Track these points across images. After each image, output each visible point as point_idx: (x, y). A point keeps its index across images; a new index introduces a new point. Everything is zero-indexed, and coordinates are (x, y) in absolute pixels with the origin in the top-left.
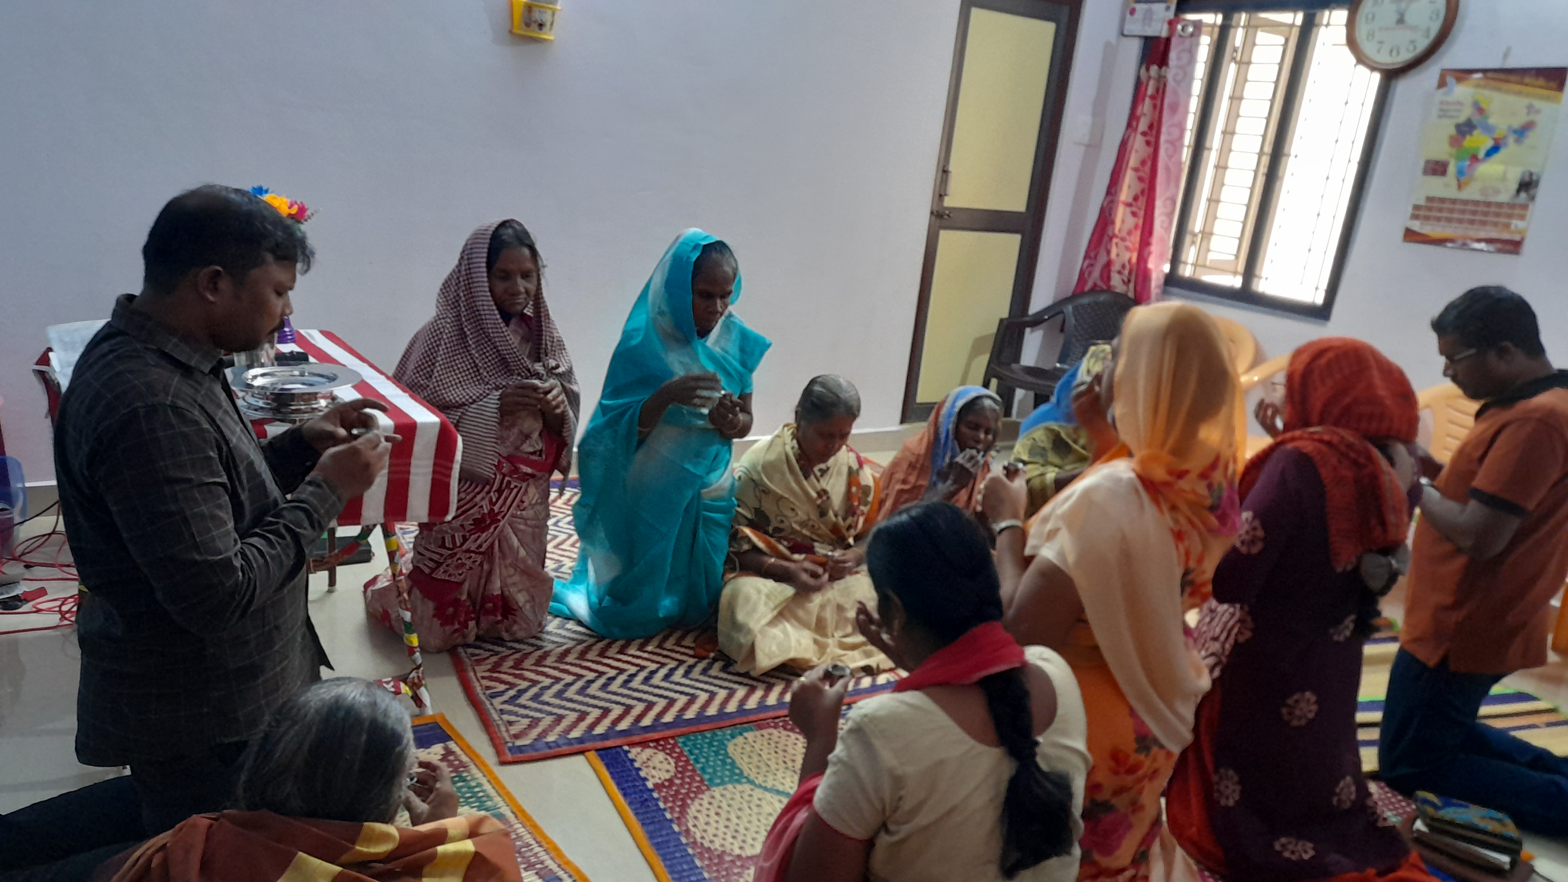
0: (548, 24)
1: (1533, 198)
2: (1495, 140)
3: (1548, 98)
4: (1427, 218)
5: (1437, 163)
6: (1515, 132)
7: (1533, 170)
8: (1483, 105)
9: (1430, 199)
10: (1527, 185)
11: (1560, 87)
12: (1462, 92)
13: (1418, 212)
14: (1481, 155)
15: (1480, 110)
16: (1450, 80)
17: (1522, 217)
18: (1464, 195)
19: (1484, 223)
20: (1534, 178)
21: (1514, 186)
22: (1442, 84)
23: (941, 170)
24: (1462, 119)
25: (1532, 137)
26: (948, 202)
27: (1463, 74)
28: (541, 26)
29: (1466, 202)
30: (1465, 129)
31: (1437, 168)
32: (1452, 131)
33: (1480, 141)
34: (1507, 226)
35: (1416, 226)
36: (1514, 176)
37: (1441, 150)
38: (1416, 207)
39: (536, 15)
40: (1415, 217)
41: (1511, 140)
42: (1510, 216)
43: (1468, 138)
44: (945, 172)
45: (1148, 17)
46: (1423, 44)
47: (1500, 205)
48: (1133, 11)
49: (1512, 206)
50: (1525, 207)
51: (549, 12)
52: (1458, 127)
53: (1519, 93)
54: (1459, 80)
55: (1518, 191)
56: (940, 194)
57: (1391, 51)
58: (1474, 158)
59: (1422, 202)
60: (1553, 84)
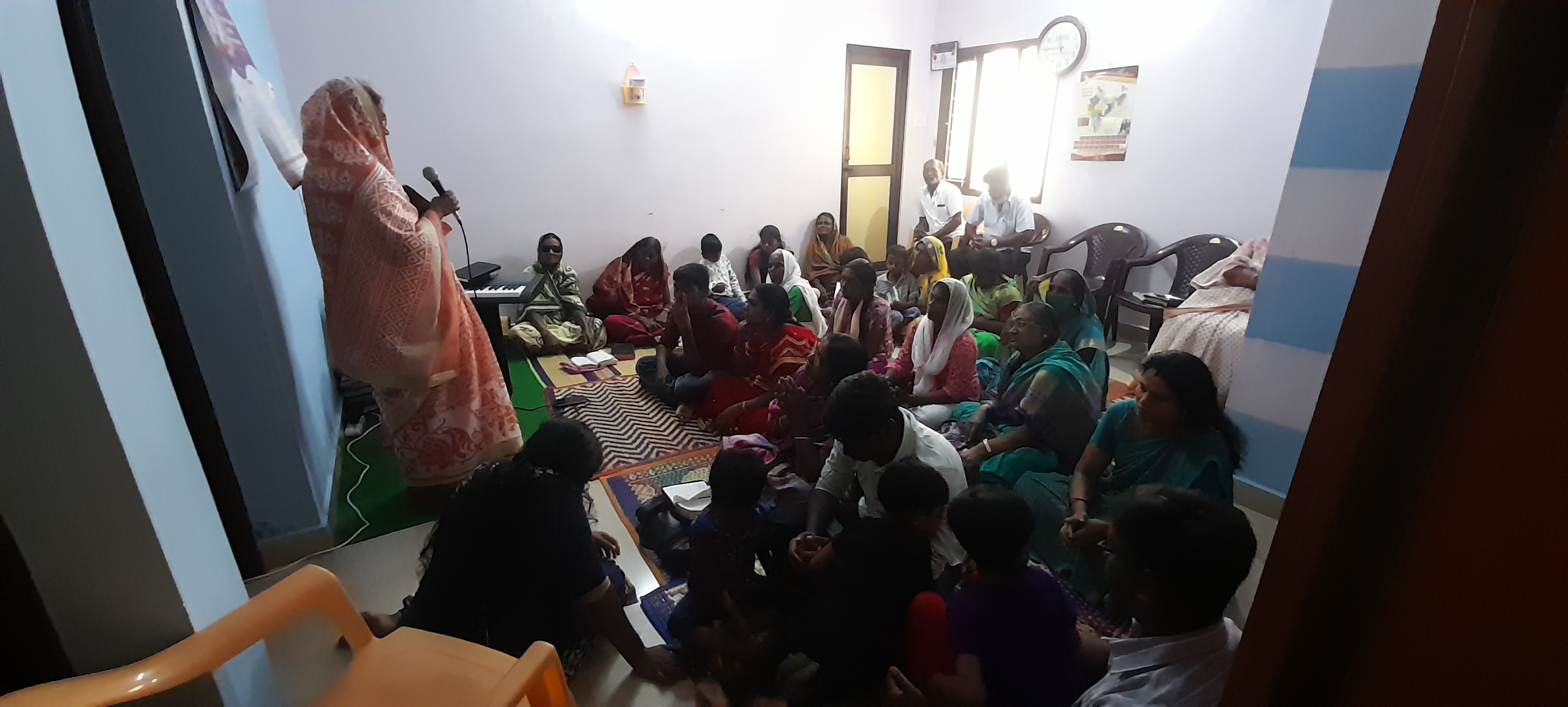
0: (642, 96)
1: (1128, 132)
2: (1109, 105)
3: (1130, 82)
4: (1081, 148)
5: (1084, 119)
6: (1117, 100)
7: (1127, 118)
8: (1102, 88)
9: (1082, 138)
10: (1125, 126)
11: (1136, 76)
12: (1092, 83)
13: (1077, 145)
14: (1103, 114)
15: (1101, 91)
16: (1086, 77)
17: (1124, 142)
18: (1097, 134)
19: (1108, 147)
20: (1128, 122)
21: (1120, 127)
22: (1082, 80)
23: (845, 147)
24: (1093, 96)
25: (1126, 102)
26: (851, 163)
27: (1092, 73)
28: (638, 98)
29: (1098, 137)
30: (1095, 101)
31: (1084, 122)
32: (1089, 103)
33: (1102, 107)
34: (1118, 146)
35: (1076, 152)
36: (1119, 122)
37: (1085, 113)
38: (1076, 142)
39: (635, 93)
40: (1075, 148)
41: (1116, 104)
42: (1119, 142)
43: (1096, 106)
44: (847, 148)
45: (943, 60)
46: (1072, 60)
47: (1114, 137)
48: (935, 58)
49: (1118, 137)
50: (1125, 137)
51: (641, 91)
52: (1091, 100)
53: (1117, 81)
54: (1090, 77)
55: (1121, 129)
56: (845, 160)
57: (1057, 66)
58: (1100, 115)
59: (1078, 140)
60: (1132, 75)
